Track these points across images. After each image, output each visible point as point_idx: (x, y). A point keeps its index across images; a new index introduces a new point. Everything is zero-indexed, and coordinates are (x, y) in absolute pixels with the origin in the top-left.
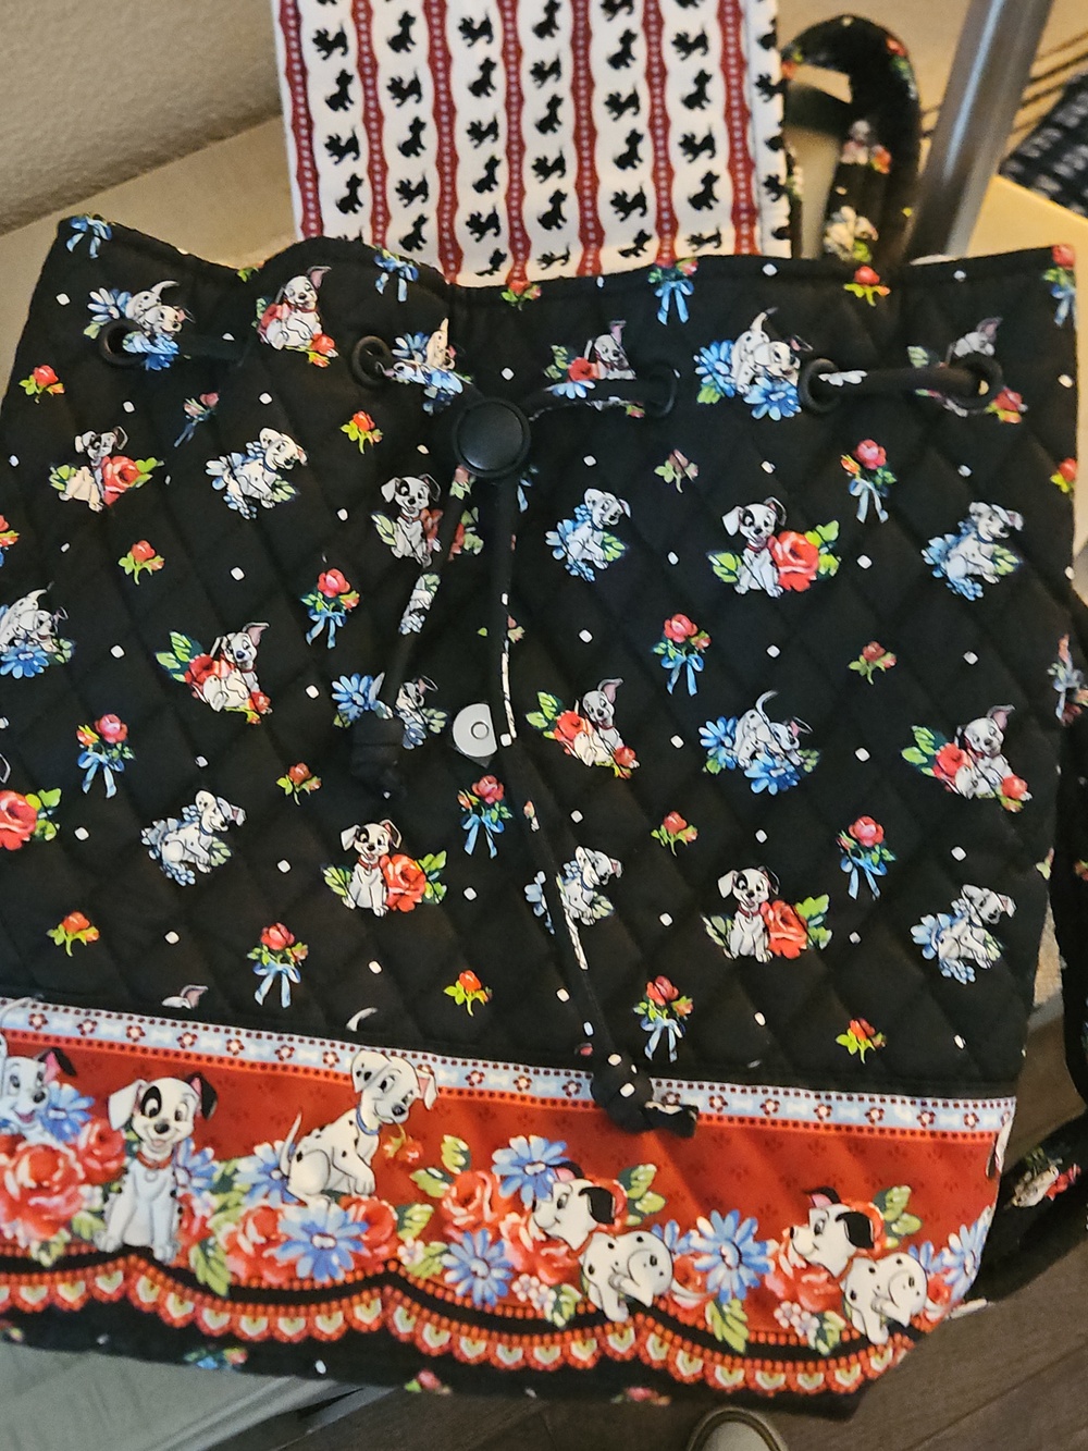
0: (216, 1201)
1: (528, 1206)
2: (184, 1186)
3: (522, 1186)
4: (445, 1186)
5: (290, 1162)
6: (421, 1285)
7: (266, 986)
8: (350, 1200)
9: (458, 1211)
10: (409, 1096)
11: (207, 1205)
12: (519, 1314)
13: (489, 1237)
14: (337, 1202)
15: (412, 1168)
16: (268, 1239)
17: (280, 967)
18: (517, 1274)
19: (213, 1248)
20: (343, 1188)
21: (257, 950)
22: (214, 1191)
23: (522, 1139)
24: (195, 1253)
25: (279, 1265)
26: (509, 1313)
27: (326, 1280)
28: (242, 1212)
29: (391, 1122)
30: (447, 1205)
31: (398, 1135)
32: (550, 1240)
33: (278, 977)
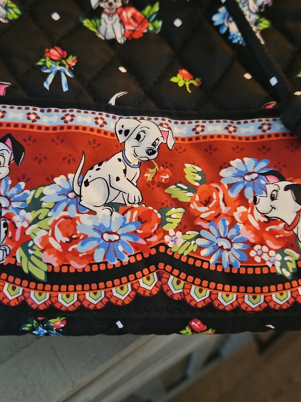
0: (30, 216)
1: (251, 200)
2: (6, 208)
3: (244, 188)
4: (191, 194)
5: (81, 187)
6: (184, 259)
7: (50, 79)
8: (126, 208)
9: (203, 209)
10: (157, 141)
11: (24, 219)
12: (258, 271)
13: (228, 223)
14: (117, 211)
15: (166, 185)
16: (70, 238)
17: (59, 68)
18: (252, 245)
19: (31, 248)
20: (120, 200)
21: (43, 60)
22: (28, 210)
23: (238, 160)
24: (19, 253)
25: (80, 255)
26: (250, 271)
27: (116, 262)
28: (50, 222)
29: (147, 159)
30: (194, 206)
31: (153, 167)
32: (271, 221)
33: (58, 74)
